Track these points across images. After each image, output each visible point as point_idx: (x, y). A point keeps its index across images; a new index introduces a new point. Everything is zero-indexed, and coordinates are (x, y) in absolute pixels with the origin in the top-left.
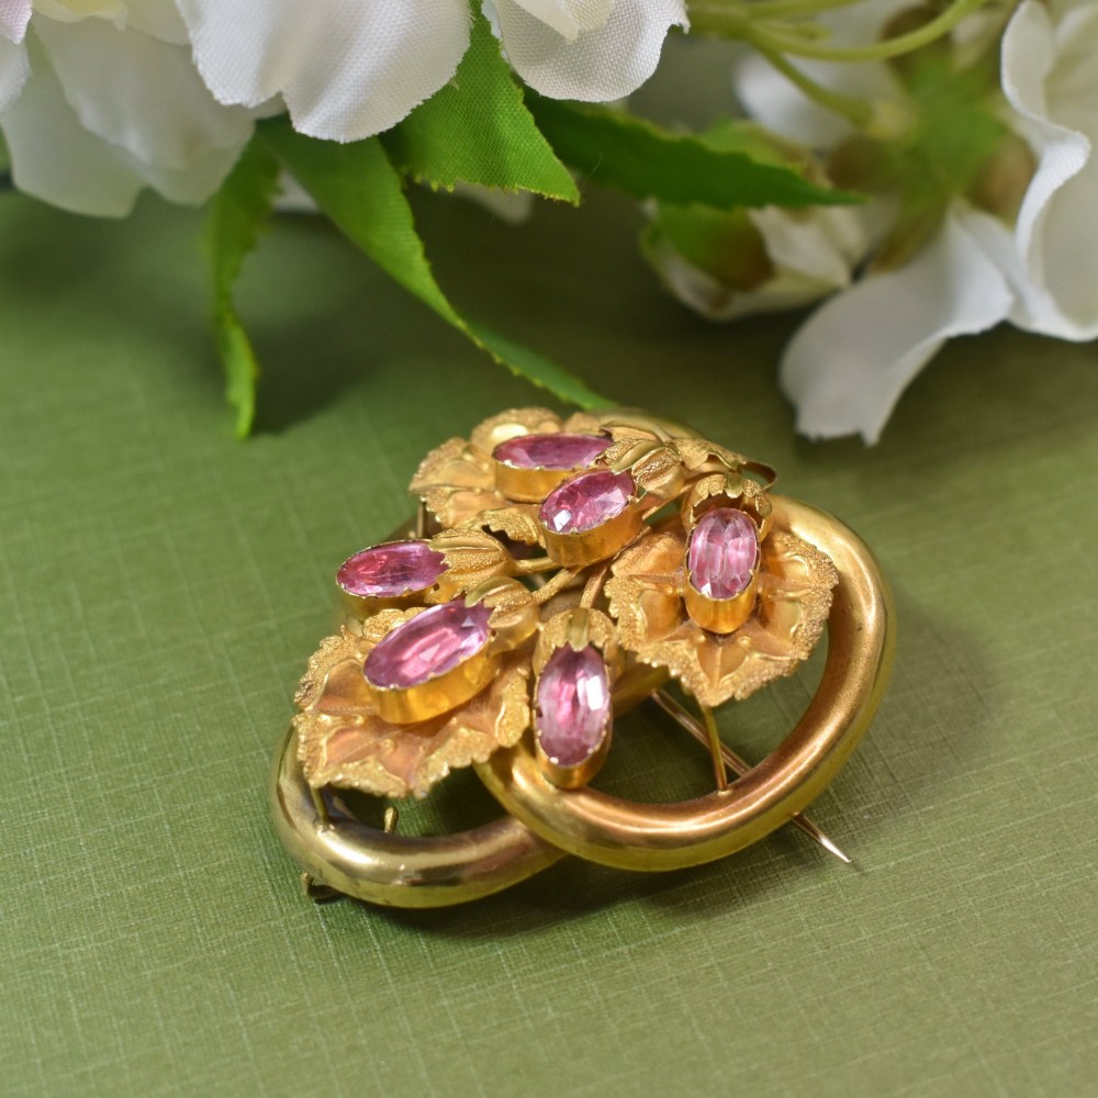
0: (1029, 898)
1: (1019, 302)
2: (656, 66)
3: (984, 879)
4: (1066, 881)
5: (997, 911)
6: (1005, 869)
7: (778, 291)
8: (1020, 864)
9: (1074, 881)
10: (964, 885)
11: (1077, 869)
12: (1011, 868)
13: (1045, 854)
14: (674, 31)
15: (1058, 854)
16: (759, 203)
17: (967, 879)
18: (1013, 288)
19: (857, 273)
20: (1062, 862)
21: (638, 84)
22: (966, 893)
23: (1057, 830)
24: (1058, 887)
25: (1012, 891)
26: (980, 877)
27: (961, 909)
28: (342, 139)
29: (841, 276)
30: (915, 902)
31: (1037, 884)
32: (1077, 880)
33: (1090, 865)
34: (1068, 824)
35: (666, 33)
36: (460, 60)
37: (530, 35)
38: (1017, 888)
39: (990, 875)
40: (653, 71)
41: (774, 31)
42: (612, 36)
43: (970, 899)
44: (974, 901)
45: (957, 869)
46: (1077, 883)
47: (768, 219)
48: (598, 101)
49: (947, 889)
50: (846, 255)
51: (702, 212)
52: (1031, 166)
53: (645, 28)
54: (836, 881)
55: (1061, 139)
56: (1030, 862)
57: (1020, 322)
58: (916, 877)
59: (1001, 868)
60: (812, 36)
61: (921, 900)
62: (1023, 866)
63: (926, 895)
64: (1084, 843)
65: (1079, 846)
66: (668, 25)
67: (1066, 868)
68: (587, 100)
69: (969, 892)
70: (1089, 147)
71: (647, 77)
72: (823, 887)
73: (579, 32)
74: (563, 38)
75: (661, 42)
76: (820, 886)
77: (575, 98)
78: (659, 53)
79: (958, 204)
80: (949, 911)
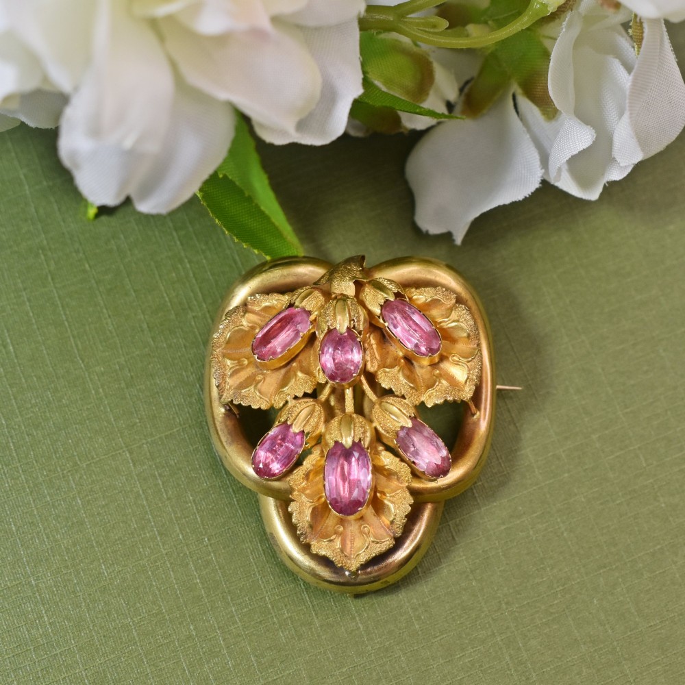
9: (550, 530)
15: (543, 513)
20: (545, 518)
31: (531, 532)
60: (434, 27)
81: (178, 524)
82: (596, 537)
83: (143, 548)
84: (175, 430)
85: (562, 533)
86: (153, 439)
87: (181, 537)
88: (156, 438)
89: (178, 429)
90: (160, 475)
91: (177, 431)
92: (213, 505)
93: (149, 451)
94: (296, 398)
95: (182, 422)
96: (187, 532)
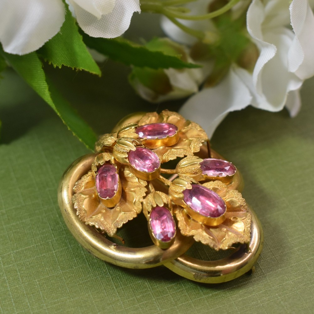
0: (256, 306)
1: (254, 99)
2: (129, 26)
3: (241, 300)
4: (269, 300)
5: (246, 311)
6: (248, 296)
7: (174, 94)
8: (253, 295)
9: (271, 300)
10: (235, 302)
11: (272, 296)
12: (250, 296)
13: (262, 291)
14: (135, 14)
15: (266, 291)
16: (167, 67)
17: (236, 300)
18: (252, 94)
19: (201, 88)
20: (268, 294)
21: (123, 32)
22: (235, 305)
23: (266, 282)
24: (266, 302)
25: (251, 304)
26: (240, 299)
27: (234, 311)
28: (20, 54)
29: (195, 89)
30: (218, 308)
31: (259, 301)
32: (273, 300)
33: (277, 294)
34: (270, 280)
35: (132, 15)
36: (61, 25)
37: (86, 16)
38: (253, 303)
39: (243, 298)
40: (128, 28)
41: (171, 10)
42: (114, 16)
43: (236, 307)
44: (238, 308)
45: (232, 296)
46: (272, 301)
47: (170, 72)
48: (110, 38)
49: (229, 304)
50: (197, 82)
51: (149, 70)
52: (257, 54)
53: (125, 13)
54: (191, 301)
55: (267, 46)
56: (257, 293)
57: (254, 105)
58: (218, 299)
59: (247, 296)
60: (184, 12)
61: (220, 308)
62: (254, 295)
63: (222, 306)
64: (275, 287)
65: (273, 288)
66: (133, 12)
67: (269, 296)
68: (106, 37)
69: (236, 305)
70: (276, 49)
71: (126, 30)
72: (187, 303)
73: (102, 16)
74: (97, 18)
75: (131, 18)
76: (186, 303)
77: (102, 37)
78: (130, 21)
79: (234, 65)
80: (229, 312)
81: (28, 297)
82: (302, 304)
83: (3, 310)
84: (31, 246)
85: (280, 302)
86: (17, 251)
87: (28, 304)
88: (19, 250)
89: (33, 245)
90: (19, 270)
91: (33, 247)
92: (51, 286)
93: (14, 257)
94: (144, 197)
95: (36, 242)
96: (33, 302)
